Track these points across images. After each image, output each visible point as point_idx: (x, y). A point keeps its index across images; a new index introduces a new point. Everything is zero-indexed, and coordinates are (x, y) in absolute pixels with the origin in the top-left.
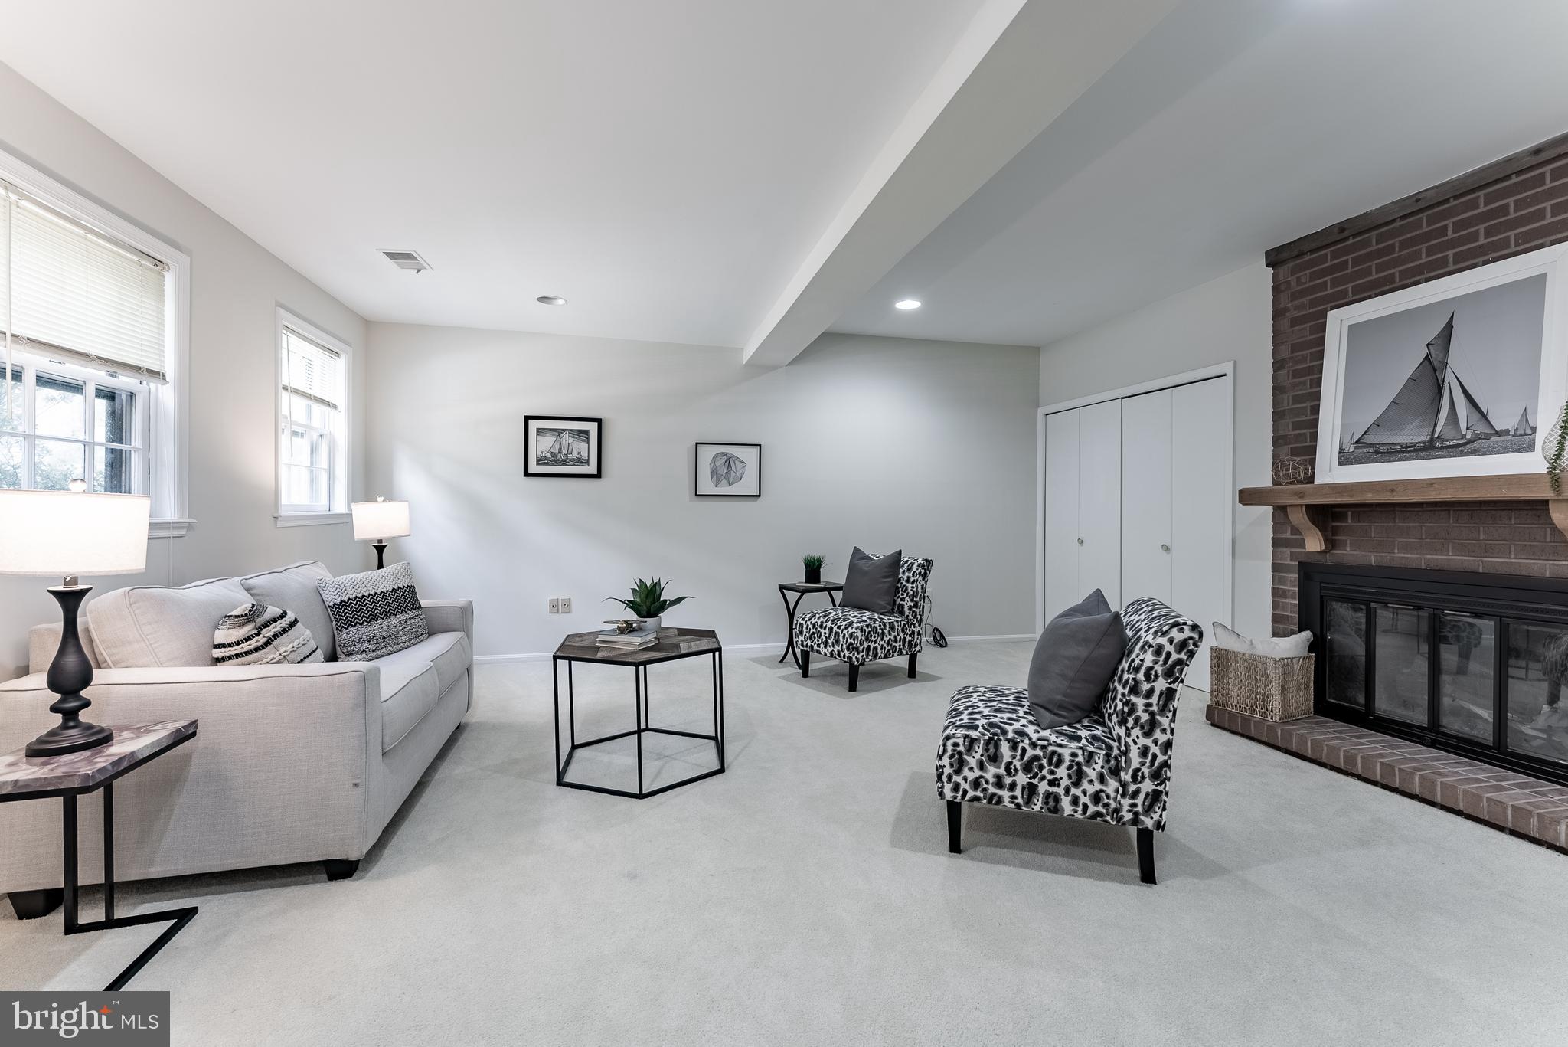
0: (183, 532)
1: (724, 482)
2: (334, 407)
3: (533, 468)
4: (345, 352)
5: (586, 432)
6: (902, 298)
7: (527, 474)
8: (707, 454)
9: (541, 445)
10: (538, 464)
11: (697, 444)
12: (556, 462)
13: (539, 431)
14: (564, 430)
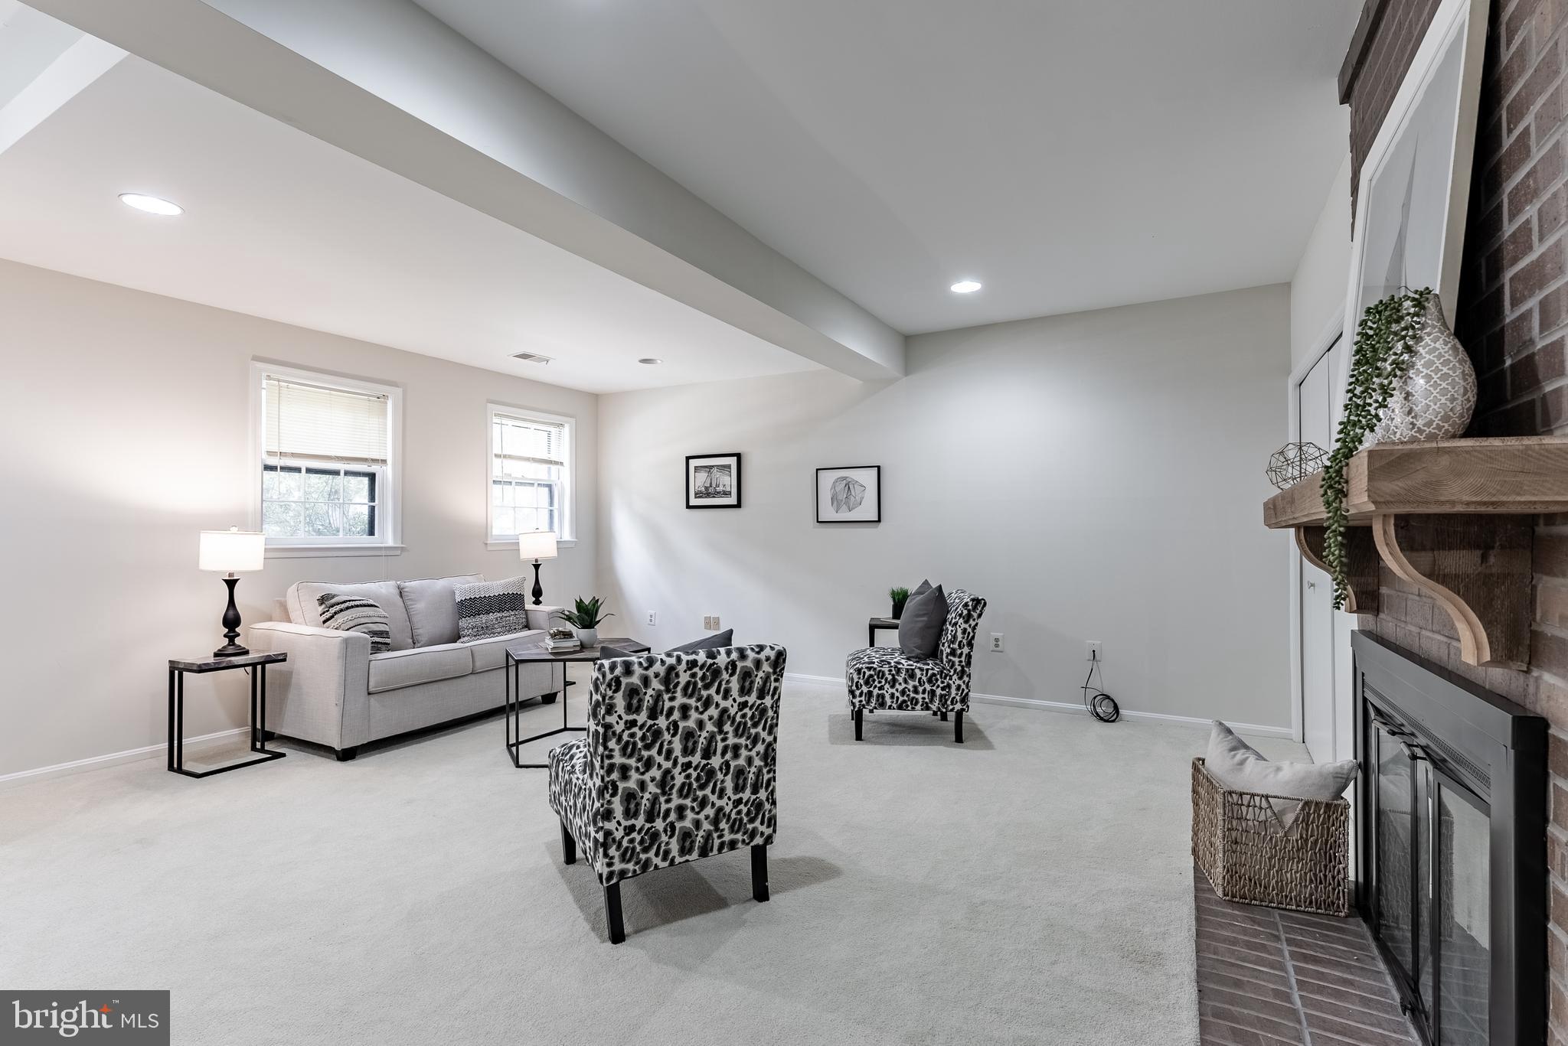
0: (398, 553)
1: (844, 507)
2: (562, 464)
3: (693, 502)
4: (567, 422)
5: (729, 467)
6: (958, 279)
7: (688, 507)
8: (828, 479)
9: (699, 481)
10: (696, 497)
11: (817, 470)
12: (708, 495)
13: (696, 468)
14: (713, 466)
